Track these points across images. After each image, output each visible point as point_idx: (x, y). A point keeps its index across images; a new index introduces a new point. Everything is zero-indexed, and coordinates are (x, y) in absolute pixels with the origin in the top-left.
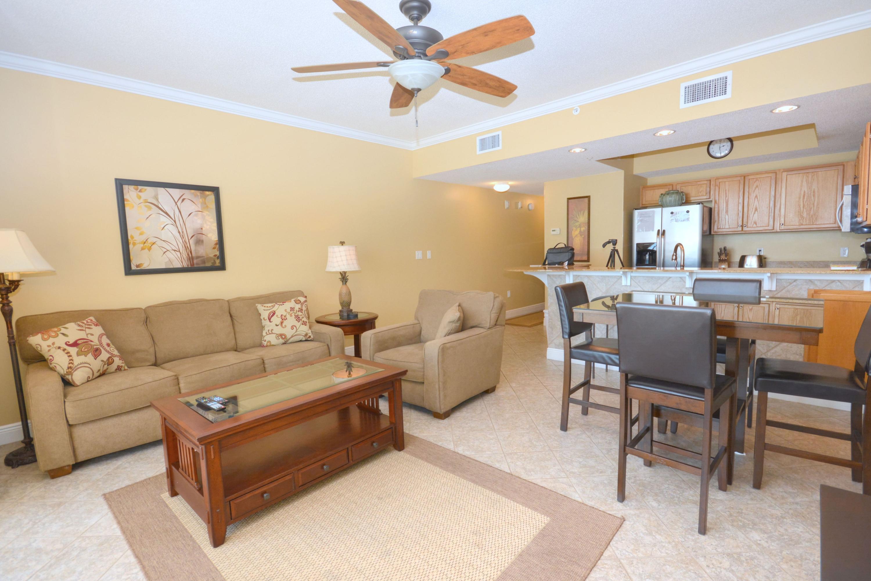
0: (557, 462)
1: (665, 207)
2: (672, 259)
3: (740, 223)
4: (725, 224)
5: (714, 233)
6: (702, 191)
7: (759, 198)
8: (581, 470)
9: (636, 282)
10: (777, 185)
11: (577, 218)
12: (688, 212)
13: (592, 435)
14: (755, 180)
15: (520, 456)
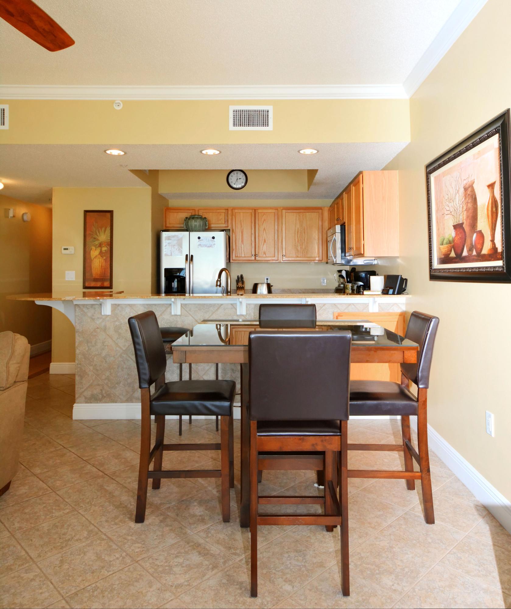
0: (151, 578)
1: (192, 231)
2: (217, 285)
3: (253, 253)
4: (241, 253)
5: (232, 261)
6: (221, 219)
7: (266, 230)
8: (187, 576)
9: (186, 311)
10: (279, 220)
11: (97, 236)
12: (213, 238)
13: (177, 515)
14: (263, 214)
15: (93, 592)
